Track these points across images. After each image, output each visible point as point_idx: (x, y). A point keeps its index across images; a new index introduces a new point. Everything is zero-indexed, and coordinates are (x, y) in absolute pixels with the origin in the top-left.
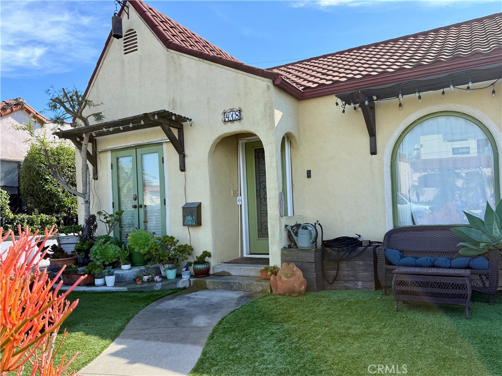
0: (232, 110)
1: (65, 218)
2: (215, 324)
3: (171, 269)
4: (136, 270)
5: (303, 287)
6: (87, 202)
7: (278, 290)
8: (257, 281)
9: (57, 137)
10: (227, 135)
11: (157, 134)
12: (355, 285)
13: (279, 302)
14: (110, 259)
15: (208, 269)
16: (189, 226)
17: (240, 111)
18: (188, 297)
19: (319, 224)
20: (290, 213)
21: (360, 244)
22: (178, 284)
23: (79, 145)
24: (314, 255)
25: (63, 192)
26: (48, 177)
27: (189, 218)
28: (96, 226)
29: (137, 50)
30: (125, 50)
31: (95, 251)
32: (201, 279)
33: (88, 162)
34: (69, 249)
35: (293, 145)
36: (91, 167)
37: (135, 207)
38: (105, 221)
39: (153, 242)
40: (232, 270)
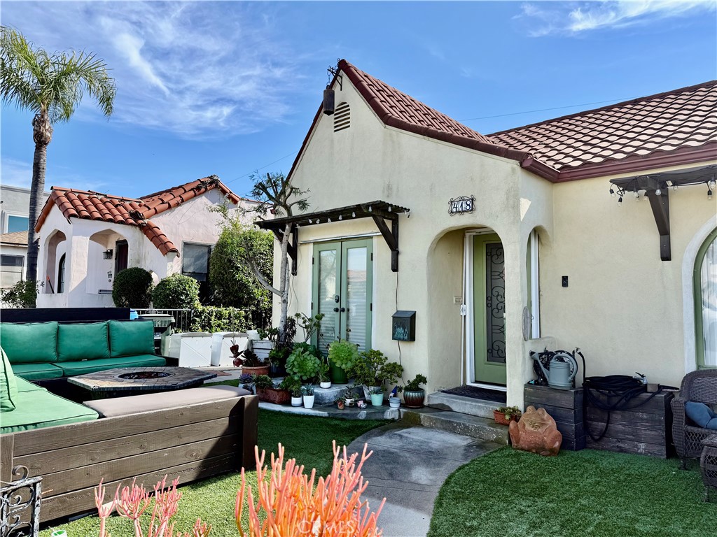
0: (462, 199)
1: (253, 312)
2: (441, 483)
3: (376, 393)
4: (337, 389)
5: (557, 444)
6: (285, 301)
7: (521, 442)
8: (489, 425)
9: (257, 227)
10: (453, 229)
11: (367, 226)
12: (634, 447)
13: (524, 462)
14: (308, 374)
15: (423, 398)
16: (399, 339)
17: (472, 199)
18: (400, 435)
19: (580, 353)
20: (535, 334)
21: (644, 388)
22: (385, 414)
23: (280, 237)
24: (572, 398)
25: (254, 282)
26: (239, 266)
27: (400, 330)
28: (294, 332)
29: (349, 126)
30: (336, 127)
31: (293, 362)
32: (414, 412)
33: (288, 256)
34: (262, 355)
35: (543, 241)
36: (290, 260)
37: (336, 310)
38: (304, 325)
39: (357, 356)
40: (454, 404)
